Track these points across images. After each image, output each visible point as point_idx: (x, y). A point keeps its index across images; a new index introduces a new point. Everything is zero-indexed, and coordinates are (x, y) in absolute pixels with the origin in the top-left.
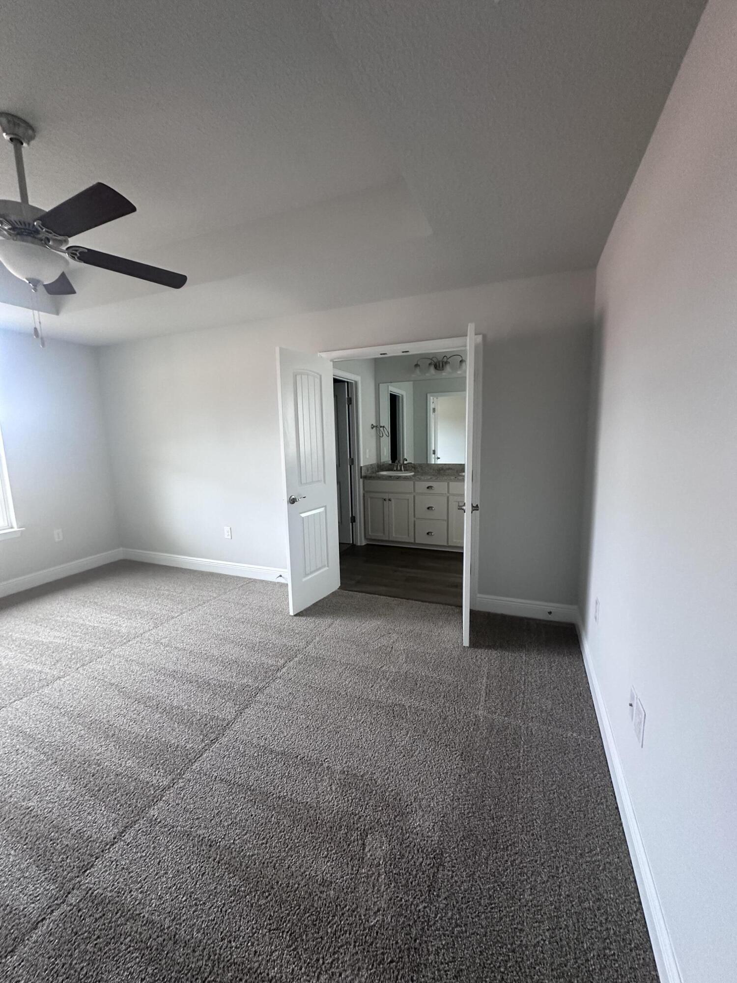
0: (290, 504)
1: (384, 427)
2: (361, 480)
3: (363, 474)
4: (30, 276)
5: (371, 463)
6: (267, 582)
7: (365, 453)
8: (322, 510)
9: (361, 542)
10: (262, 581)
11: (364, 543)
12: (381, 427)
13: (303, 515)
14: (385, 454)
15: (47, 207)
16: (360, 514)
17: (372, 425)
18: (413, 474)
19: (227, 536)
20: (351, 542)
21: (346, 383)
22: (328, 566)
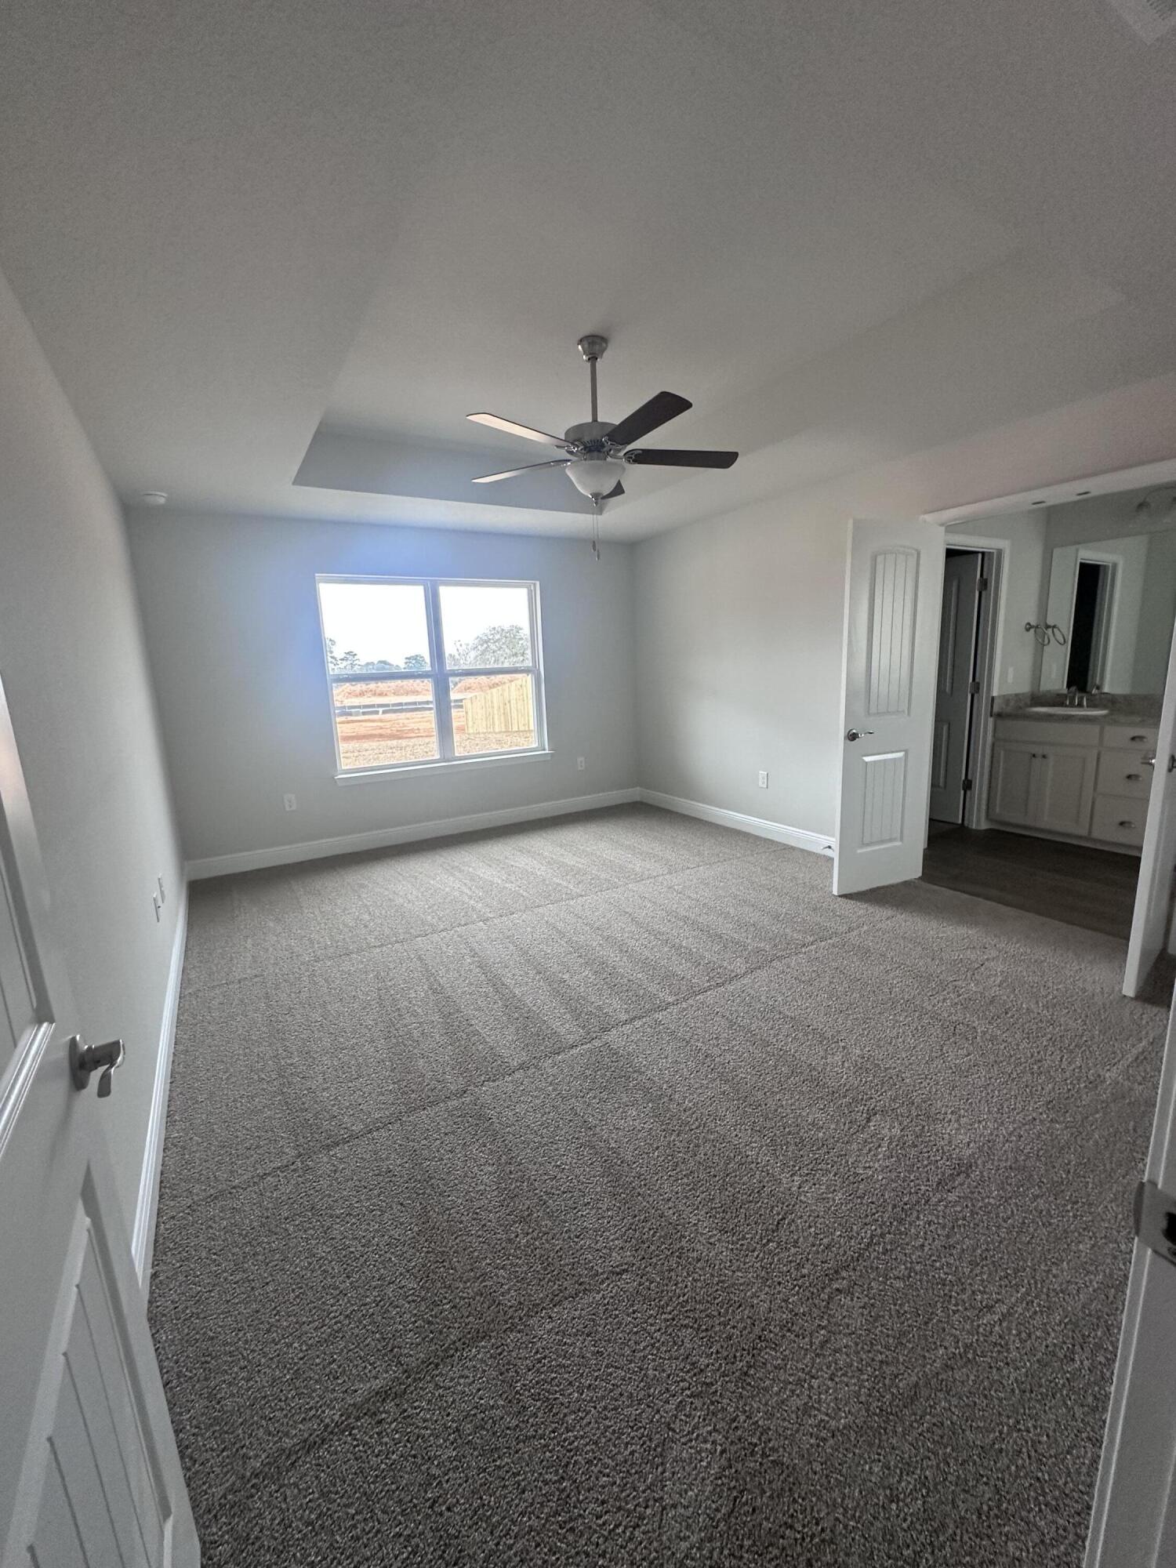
0: (848, 742)
1: (1054, 627)
2: (991, 720)
3: (996, 709)
4: (596, 490)
5: (1017, 692)
6: (810, 853)
7: (1004, 673)
8: (901, 754)
9: (979, 822)
10: (802, 850)
11: (984, 826)
12: (1048, 627)
13: (867, 759)
14: (1053, 676)
15: (617, 420)
16: (982, 775)
17: (1029, 624)
18: (1104, 712)
19: (762, 783)
20: (960, 822)
21: (980, 556)
22: (902, 839)
